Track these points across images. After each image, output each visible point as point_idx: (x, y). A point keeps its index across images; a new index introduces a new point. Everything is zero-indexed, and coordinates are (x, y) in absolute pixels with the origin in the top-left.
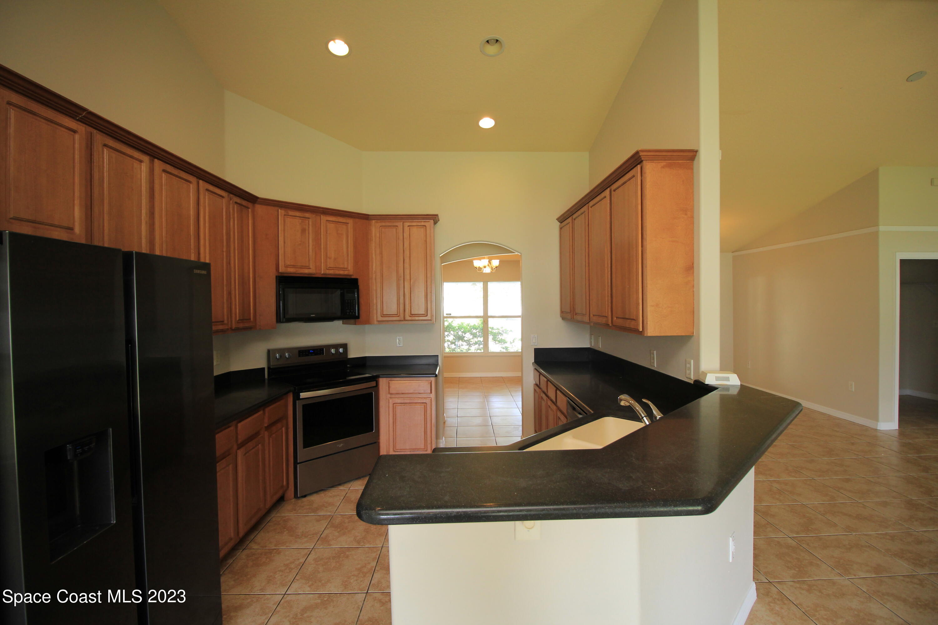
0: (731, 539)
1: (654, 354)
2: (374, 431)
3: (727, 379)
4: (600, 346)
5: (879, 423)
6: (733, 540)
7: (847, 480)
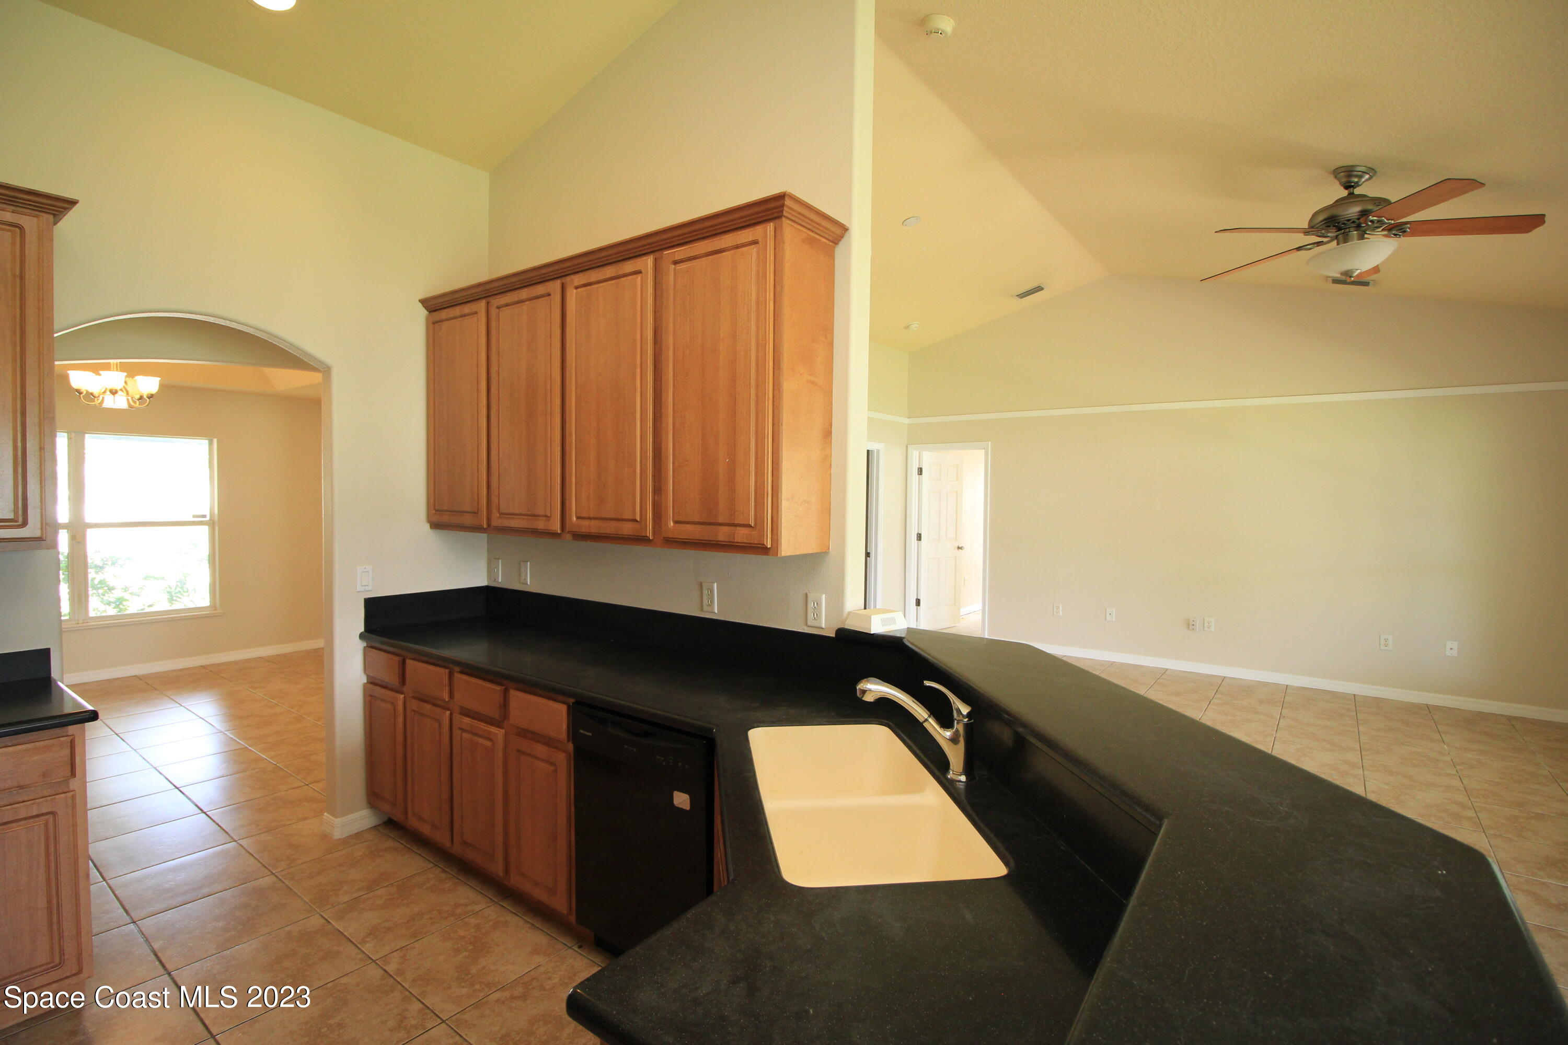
1: (712, 591)
3: (894, 621)
4: (530, 580)
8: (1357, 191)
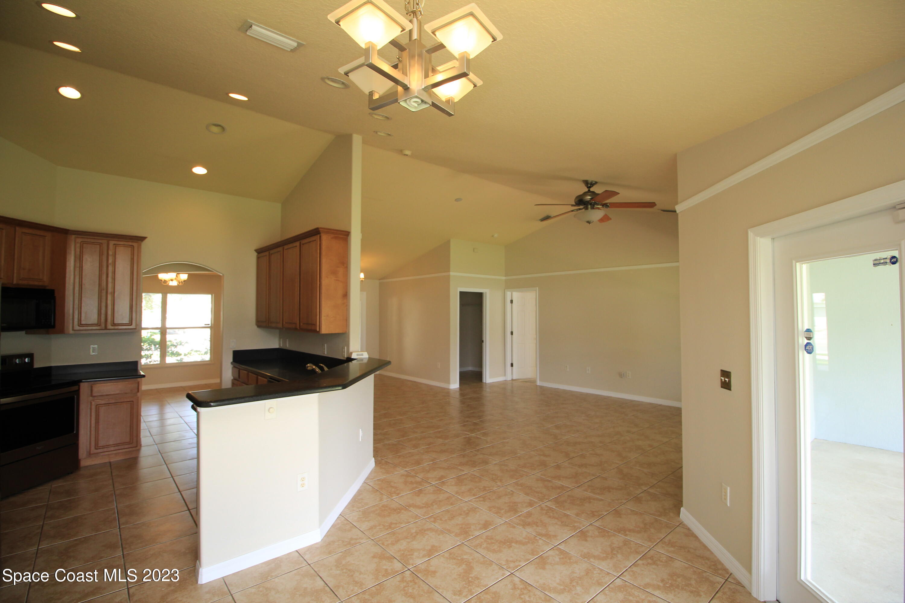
0: (360, 430)
1: (325, 347)
2: (75, 432)
3: (362, 355)
4: (288, 345)
5: (450, 385)
6: (361, 430)
7: (427, 413)
8: (592, 189)
